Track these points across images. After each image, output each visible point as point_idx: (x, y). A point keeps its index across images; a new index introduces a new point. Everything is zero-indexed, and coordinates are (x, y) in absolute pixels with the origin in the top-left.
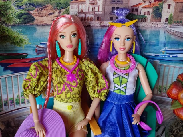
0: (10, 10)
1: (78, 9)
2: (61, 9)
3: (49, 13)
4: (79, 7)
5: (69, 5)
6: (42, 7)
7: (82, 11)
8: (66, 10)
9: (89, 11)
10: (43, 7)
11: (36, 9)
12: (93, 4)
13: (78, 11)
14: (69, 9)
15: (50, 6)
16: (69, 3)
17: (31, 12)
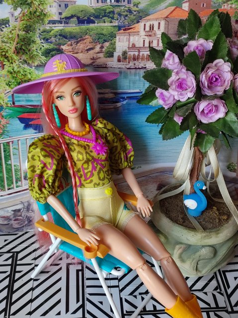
0: (34, 45)
1: (128, 43)
2: (103, 43)
3: (88, 48)
4: (129, 40)
5: (115, 37)
6: (77, 39)
7: (134, 46)
8: (111, 44)
9: (144, 46)
10: (79, 39)
11: (69, 43)
12: (150, 36)
13: (127, 46)
14: (115, 42)
15: (88, 39)
16: (115, 35)
17: (62, 47)
